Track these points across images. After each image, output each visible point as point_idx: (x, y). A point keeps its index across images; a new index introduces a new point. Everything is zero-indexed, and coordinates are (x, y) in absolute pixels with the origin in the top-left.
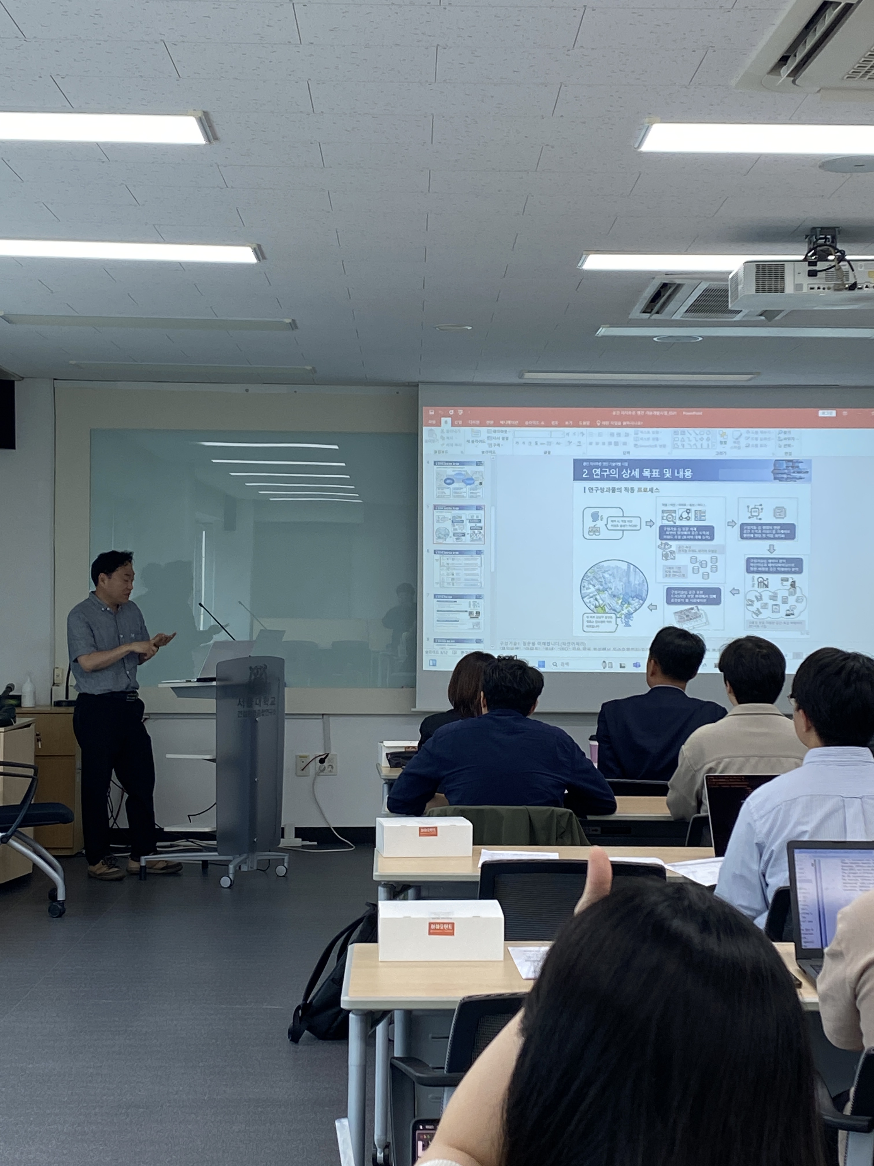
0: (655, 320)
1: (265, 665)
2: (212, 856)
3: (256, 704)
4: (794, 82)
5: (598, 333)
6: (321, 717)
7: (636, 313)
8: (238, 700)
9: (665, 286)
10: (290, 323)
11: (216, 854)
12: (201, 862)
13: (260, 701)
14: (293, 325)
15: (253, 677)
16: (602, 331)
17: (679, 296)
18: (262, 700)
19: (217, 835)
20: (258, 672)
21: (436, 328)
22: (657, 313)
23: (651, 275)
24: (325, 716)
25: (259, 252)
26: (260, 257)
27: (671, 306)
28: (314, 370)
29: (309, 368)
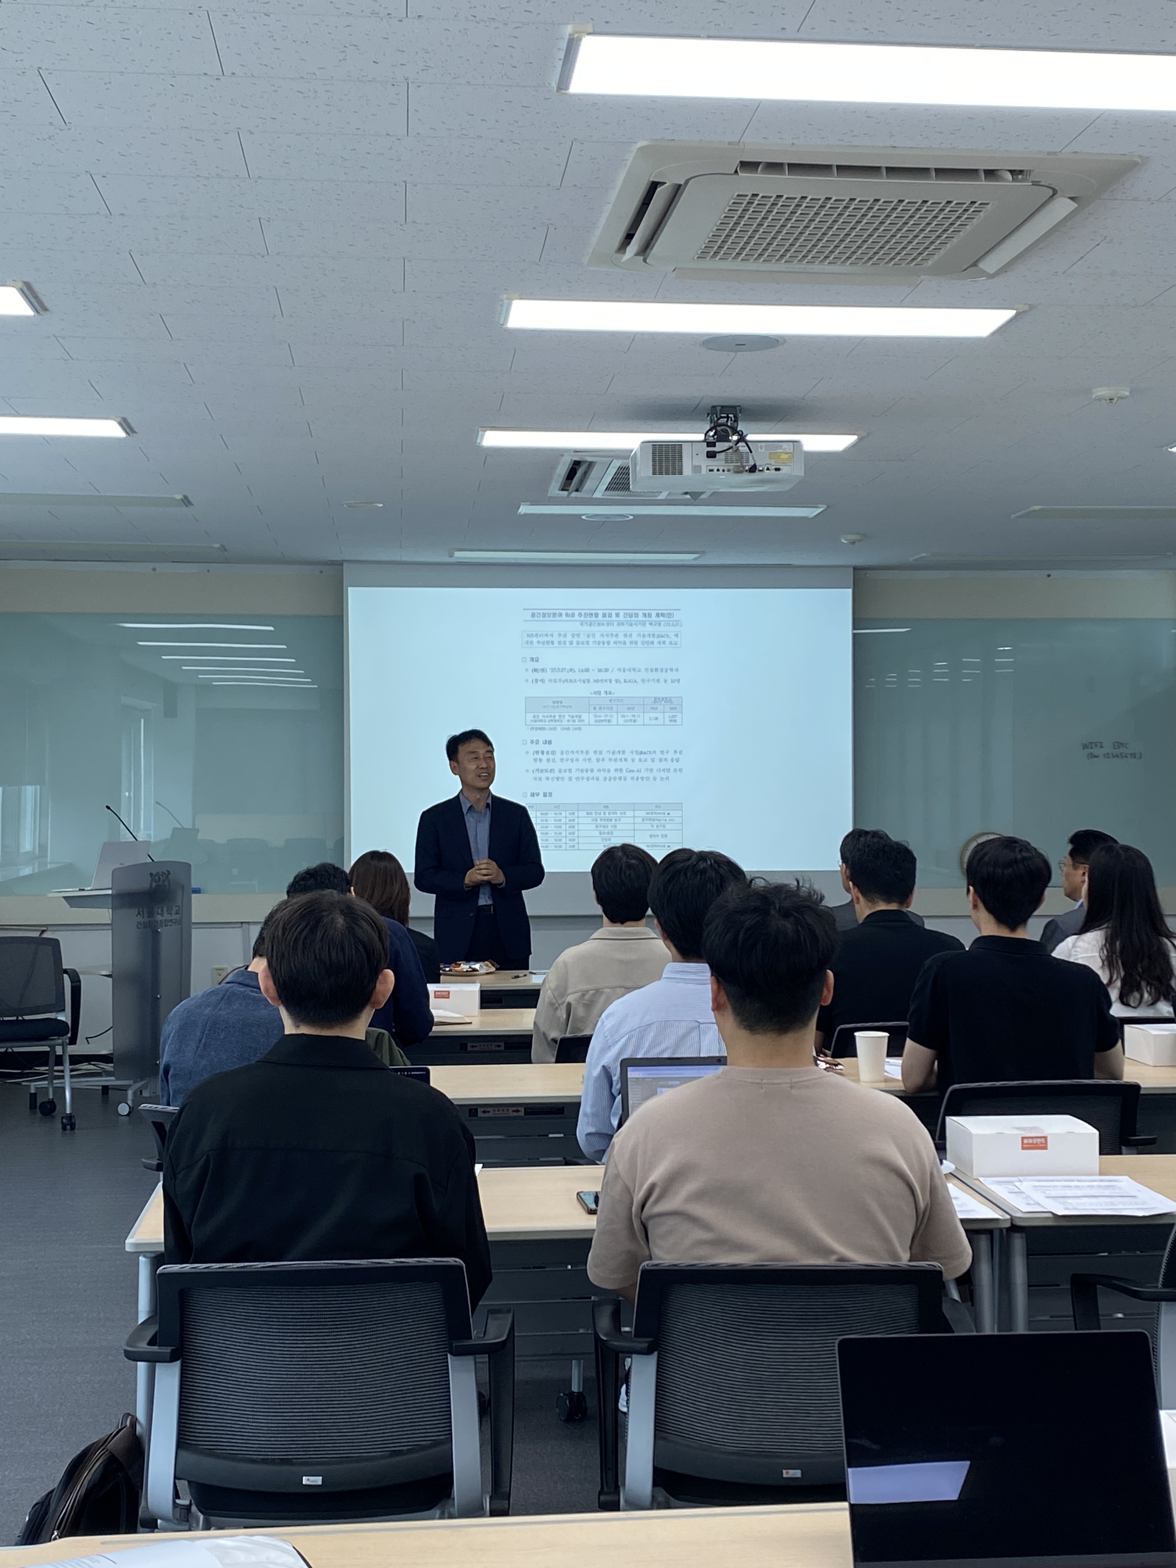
0: (576, 498)
1: (168, 871)
2: (110, 1081)
3: (158, 914)
4: (645, 261)
5: (520, 511)
6: (240, 925)
7: (554, 489)
8: (137, 911)
9: (577, 464)
10: (182, 500)
11: (113, 1078)
12: (101, 1088)
13: (162, 910)
14: (186, 501)
15: (154, 884)
16: (524, 509)
17: (594, 473)
18: (165, 909)
19: (114, 1059)
20: (159, 878)
21: (343, 505)
22: (577, 490)
23: (558, 453)
24: (244, 925)
25: (125, 424)
26: (128, 430)
27: (589, 484)
28: (224, 548)
29: (217, 546)
